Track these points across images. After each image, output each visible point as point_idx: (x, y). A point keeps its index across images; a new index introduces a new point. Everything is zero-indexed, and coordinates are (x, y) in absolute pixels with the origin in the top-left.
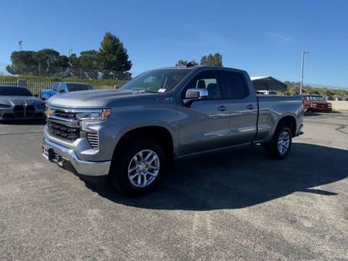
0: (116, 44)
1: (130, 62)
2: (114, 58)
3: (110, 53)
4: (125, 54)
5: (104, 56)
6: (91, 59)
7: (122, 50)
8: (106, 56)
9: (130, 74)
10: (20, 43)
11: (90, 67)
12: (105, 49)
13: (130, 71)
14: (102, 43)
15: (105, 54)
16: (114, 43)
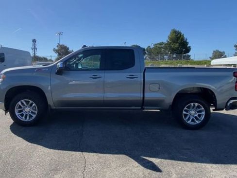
0: (179, 35)
1: (189, 47)
2: (177, 45)
3: (174, 42)
4: (186, 41)
5: (170, 45)
6: (160, 48)
7: (183, 39)
8: (171, 45)
9: (190, 56)
10: (125, 43)
11: (159, 53)
12: (170, 40)
13: (189, 54)
14: (169, 37)
15: (170, 43)
16: (178, 35)
